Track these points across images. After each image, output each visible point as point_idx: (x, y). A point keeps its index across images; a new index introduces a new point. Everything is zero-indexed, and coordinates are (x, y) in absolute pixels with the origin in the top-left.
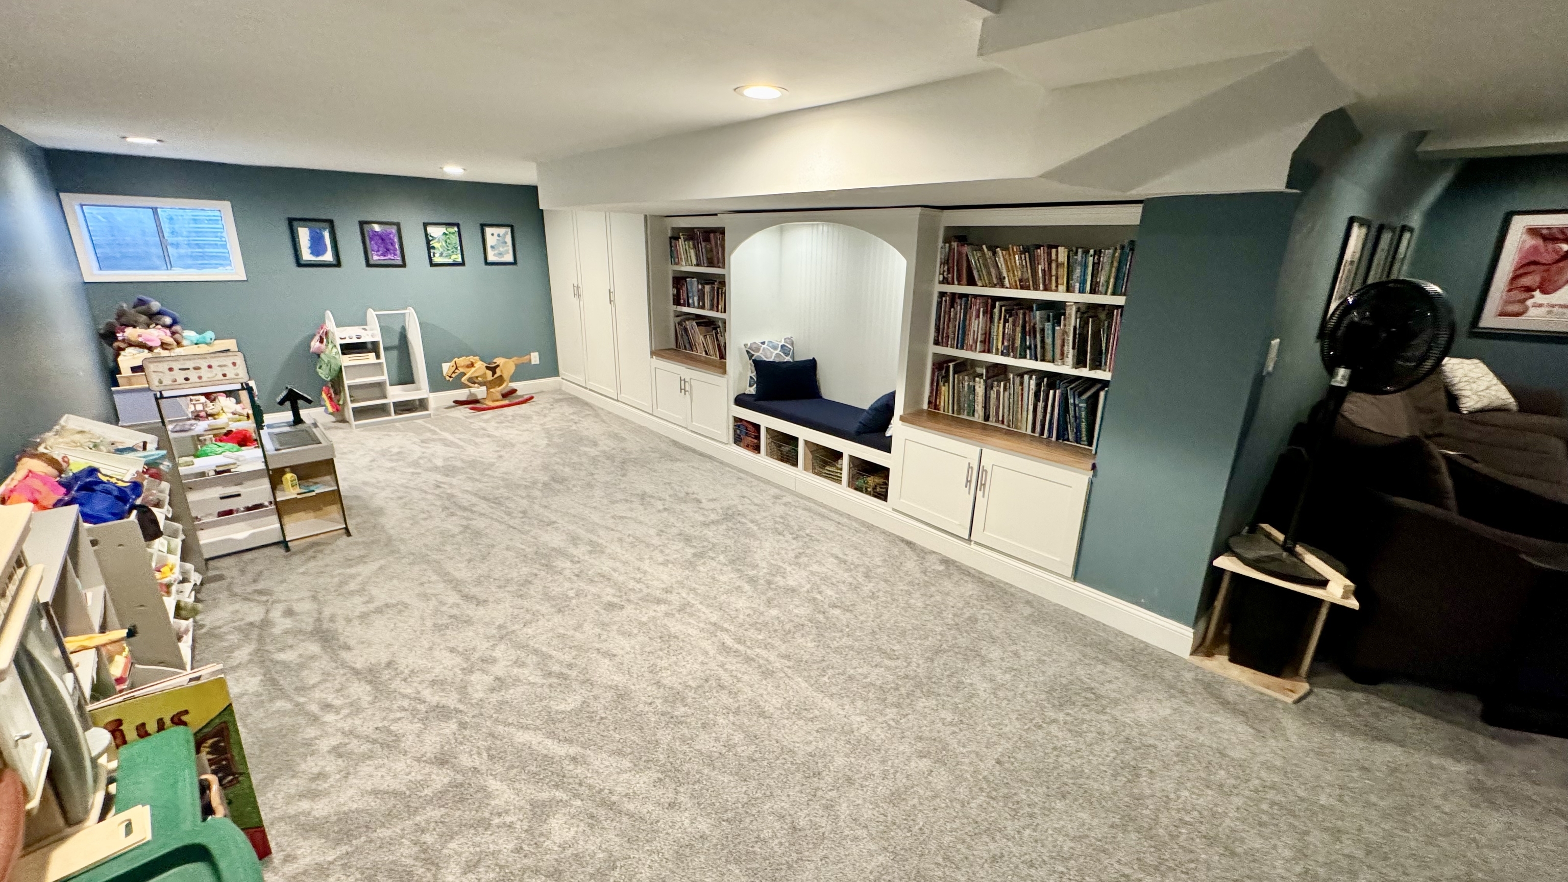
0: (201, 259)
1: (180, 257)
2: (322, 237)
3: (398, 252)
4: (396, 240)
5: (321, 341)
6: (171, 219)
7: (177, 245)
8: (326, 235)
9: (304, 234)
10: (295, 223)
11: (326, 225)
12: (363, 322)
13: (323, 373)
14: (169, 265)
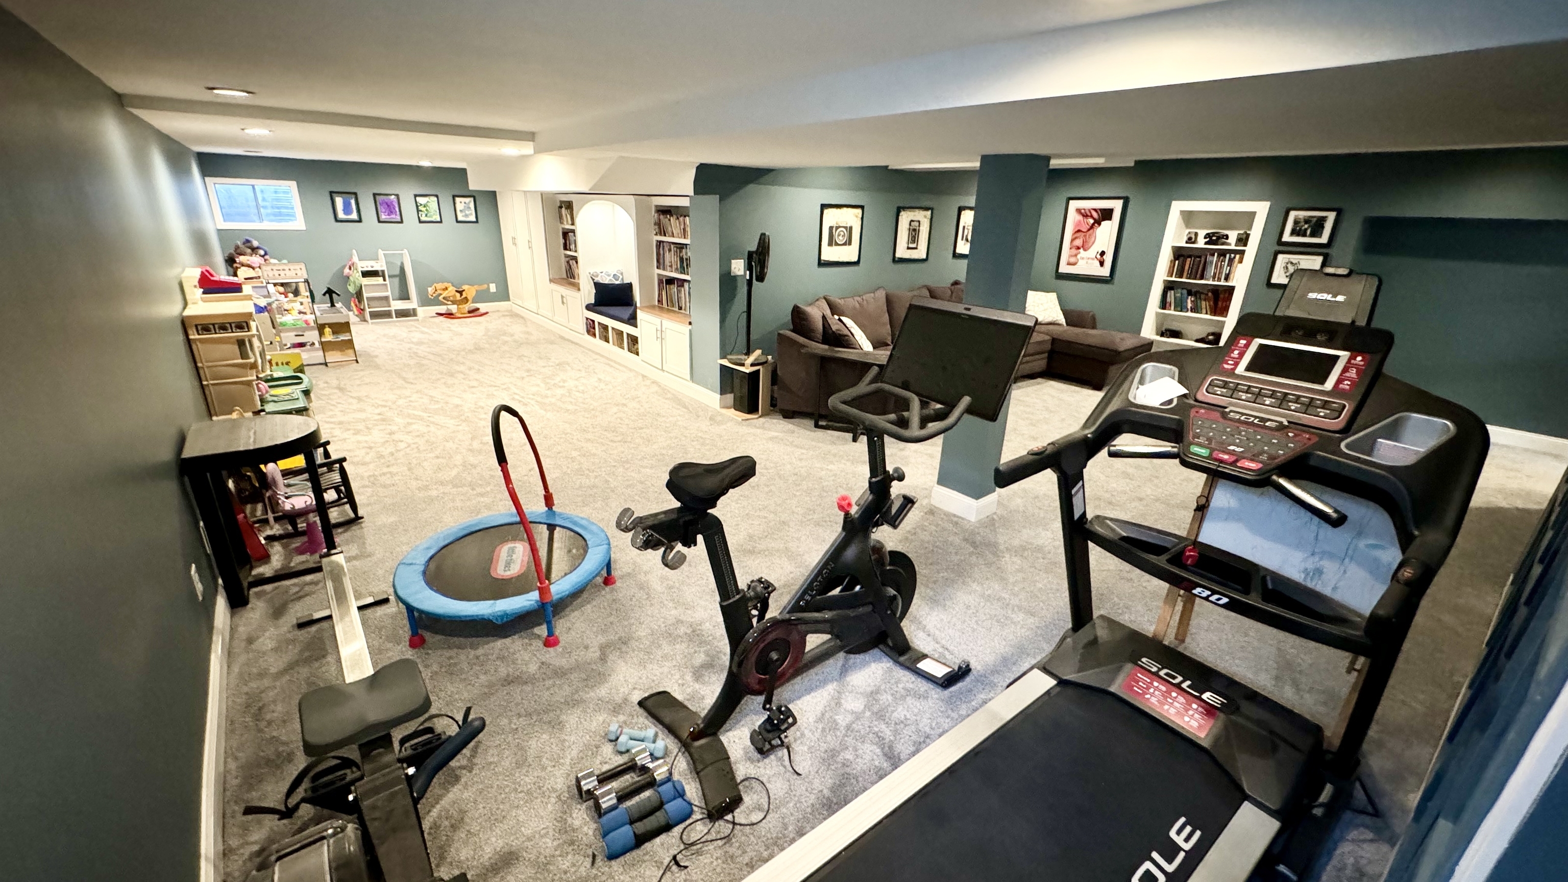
0: (279, 216)
1: (268, 215)
2: (350, 204)
3: (398, 213)
4: (397, 206)
5: (350, 269)
6: (262, 191)
7: (265, 207)
8: (353, 202)
9: (339, 201)
10: (334, 195)
11: (353, 196)
12: (376, 259)
13: (352, 289)
14: (261, 219)
